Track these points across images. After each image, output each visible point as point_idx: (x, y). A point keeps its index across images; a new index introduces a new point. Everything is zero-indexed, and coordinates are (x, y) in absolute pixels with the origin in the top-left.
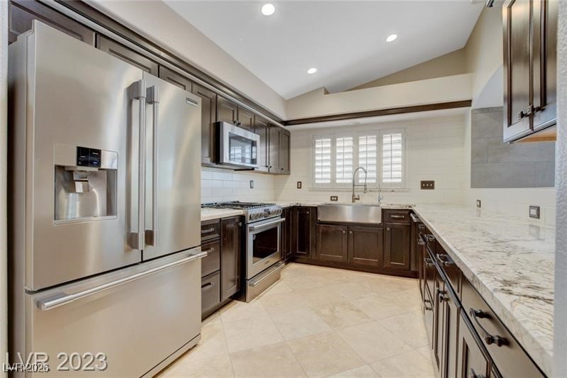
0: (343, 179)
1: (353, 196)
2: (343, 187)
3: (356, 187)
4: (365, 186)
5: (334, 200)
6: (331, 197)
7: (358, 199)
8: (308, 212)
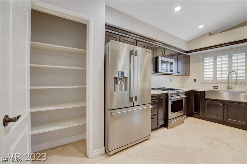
0: (222, 77)
1: (228, 86)
3: (230, 82)
4: (236, 81)
5: (216, 88)
6: (214, 87)
7: (232, 88)
8: (199, 94)
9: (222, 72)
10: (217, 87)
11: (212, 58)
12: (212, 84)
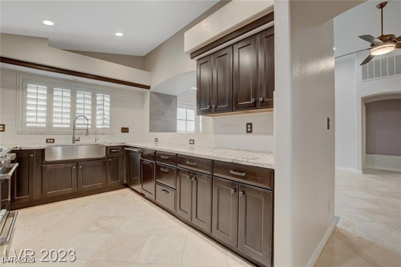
0: (62, 124)
1: (74, 138)
2: (61, 132)
3: (75, 131)
4: (87, 130)
5: (50, 142)
6: (47, 140)
7: (79, 140)
8: (32, 155)
9: (63, 115)
10: (54, 140)
11: (44, 87)
12: (43, 134)
